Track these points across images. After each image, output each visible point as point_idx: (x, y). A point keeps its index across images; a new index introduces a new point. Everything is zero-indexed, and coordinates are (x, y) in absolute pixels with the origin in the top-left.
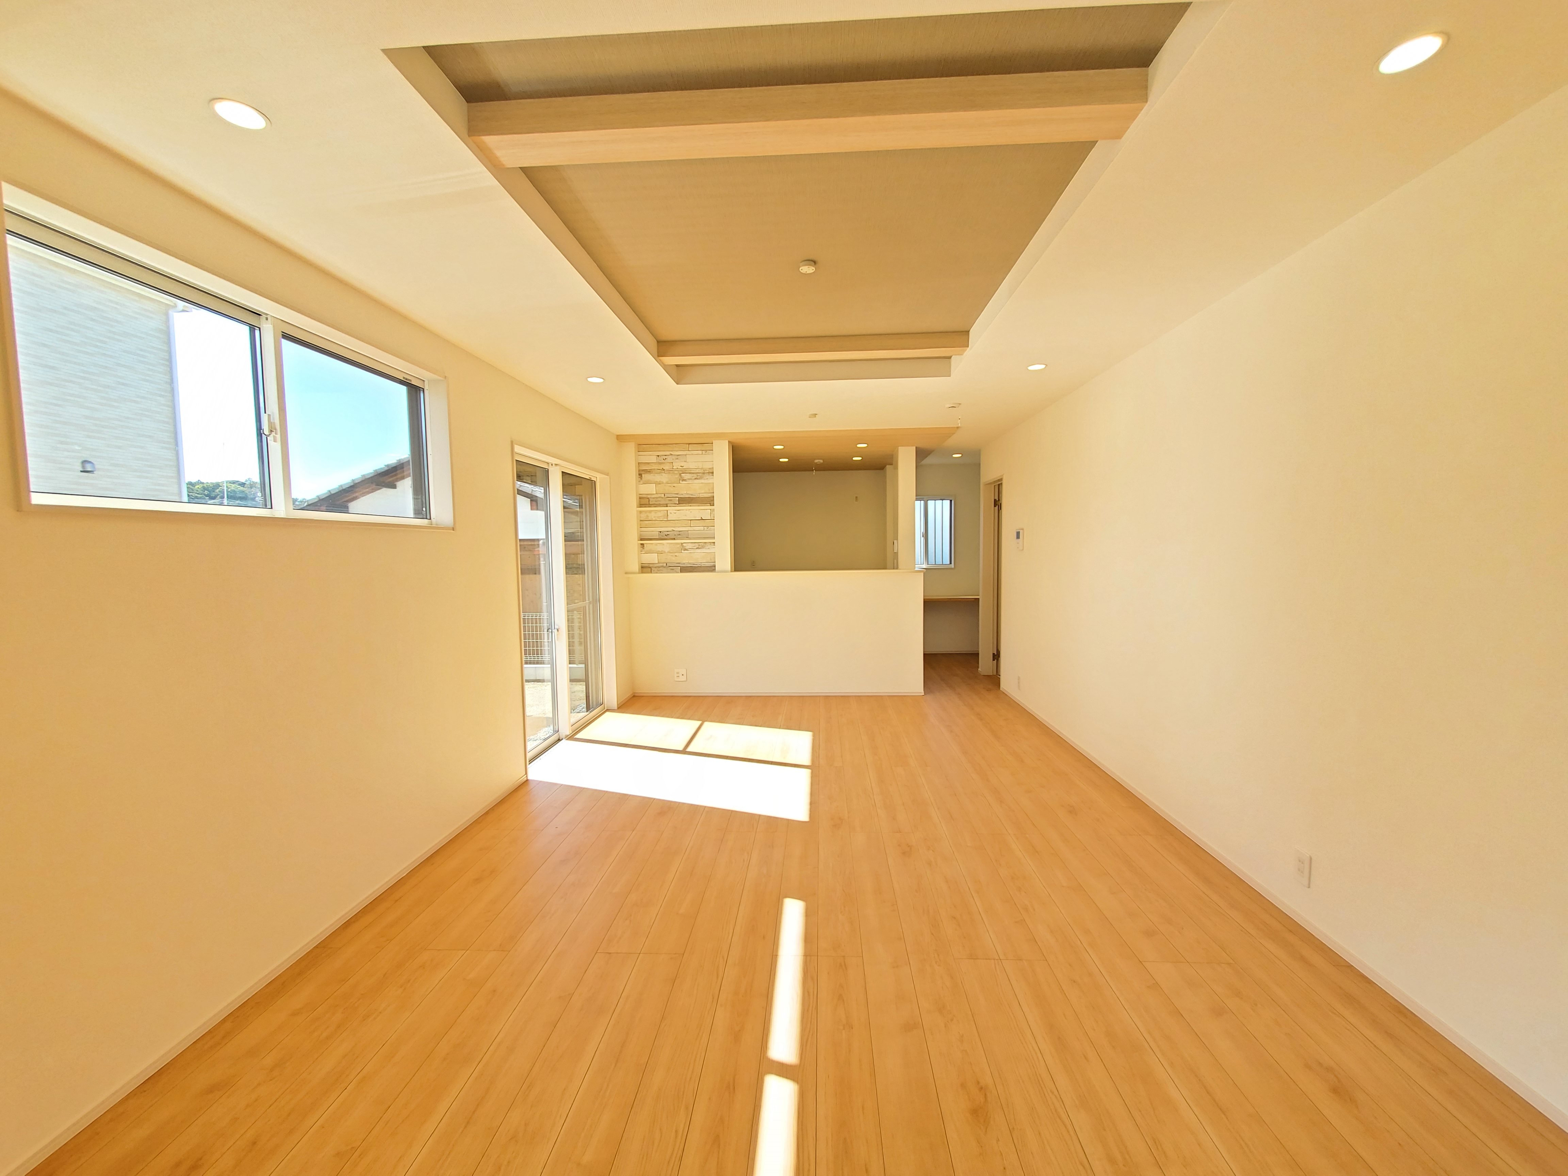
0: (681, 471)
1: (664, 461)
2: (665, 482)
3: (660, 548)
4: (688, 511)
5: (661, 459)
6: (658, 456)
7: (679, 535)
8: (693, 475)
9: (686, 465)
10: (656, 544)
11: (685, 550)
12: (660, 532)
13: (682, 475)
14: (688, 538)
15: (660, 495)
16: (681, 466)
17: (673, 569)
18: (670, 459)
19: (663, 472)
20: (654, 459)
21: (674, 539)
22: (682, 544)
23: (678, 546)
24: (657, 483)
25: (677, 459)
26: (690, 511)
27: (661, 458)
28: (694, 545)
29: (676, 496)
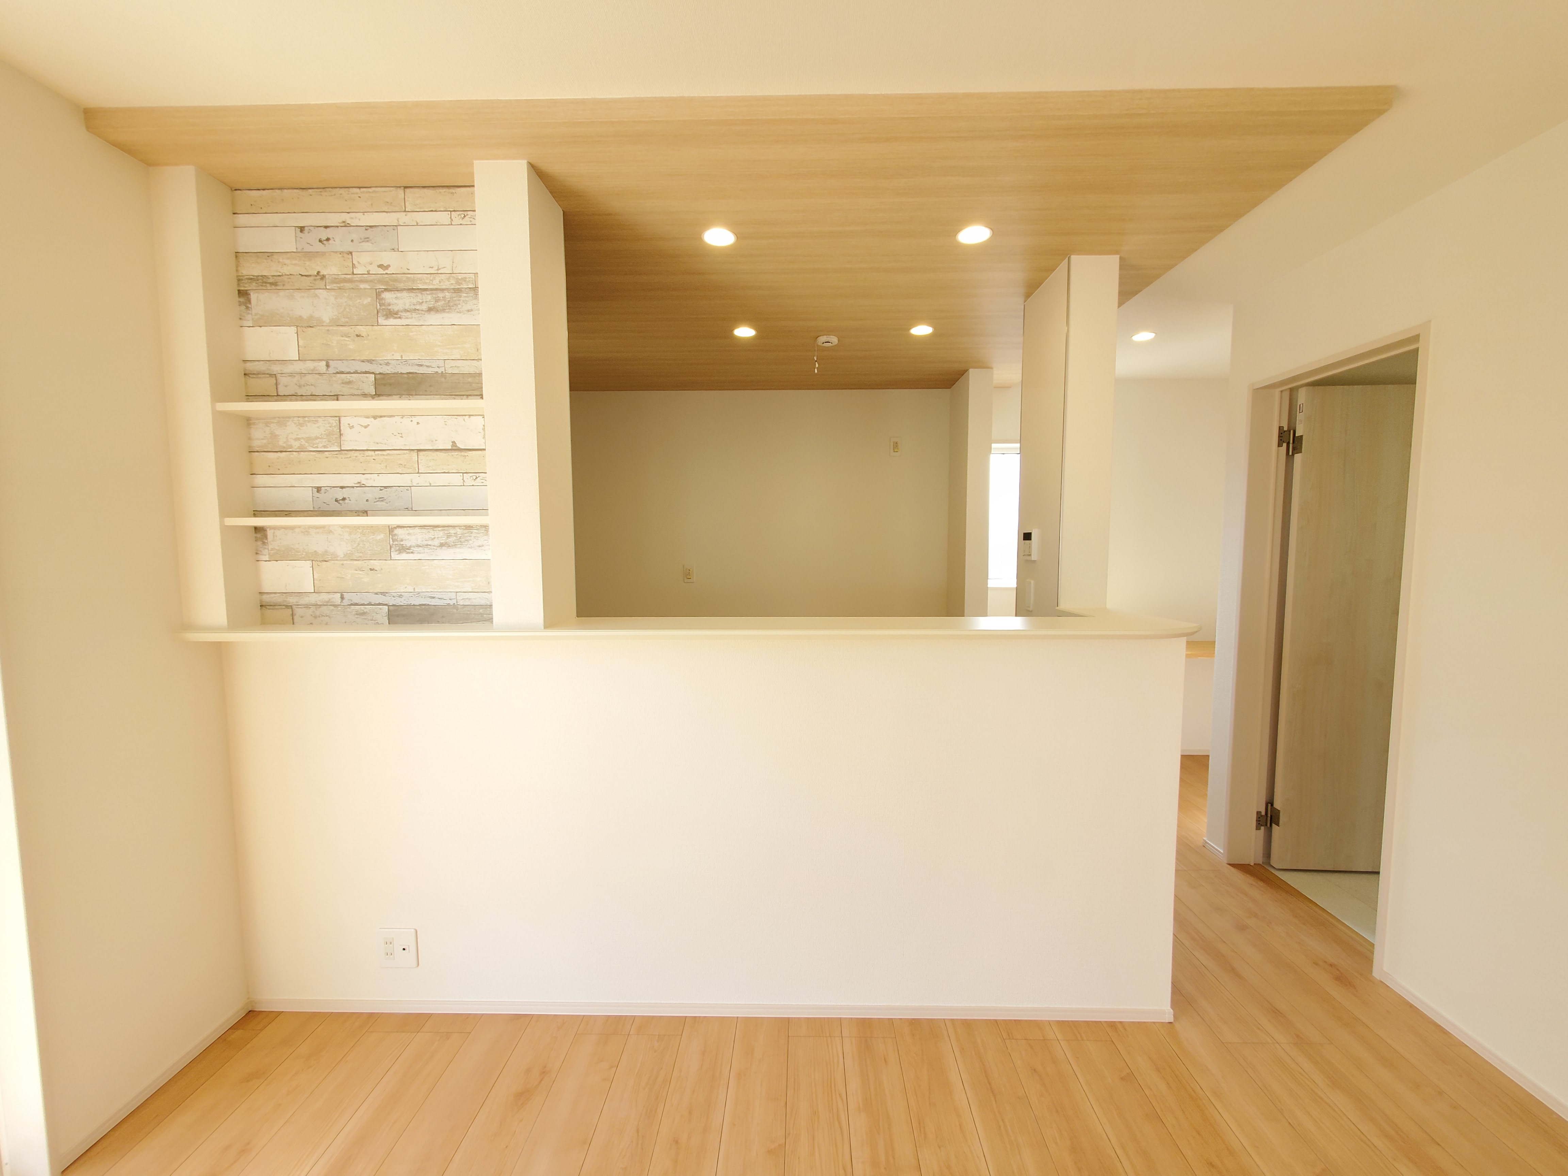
0: (380, 282)
1: (319, 247)
2: (326, 319)
3: (318, 544)
4: (406, 421)
5: (311, 241)
6: (302, 229)
7: (381, 499)
8: (419, 297)
9: (395, 263)
10: (306, 530)
11: (403, 549)
12: (319, 489)
13: (387, 296)
14: (409, 510)
15: (310, 365)
16: (381, 266)
17: (364, 614)
18: (340, 241)
19: (321, 284)
20: (286, 241)
21: (365, 513)
22: (391, 530)
23: (381, 536)
24: (303, 325)
25: (367, 240)
26: (415, 420)
27: (311, 238)
28: (432, 533)
29: (367, 367)
